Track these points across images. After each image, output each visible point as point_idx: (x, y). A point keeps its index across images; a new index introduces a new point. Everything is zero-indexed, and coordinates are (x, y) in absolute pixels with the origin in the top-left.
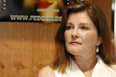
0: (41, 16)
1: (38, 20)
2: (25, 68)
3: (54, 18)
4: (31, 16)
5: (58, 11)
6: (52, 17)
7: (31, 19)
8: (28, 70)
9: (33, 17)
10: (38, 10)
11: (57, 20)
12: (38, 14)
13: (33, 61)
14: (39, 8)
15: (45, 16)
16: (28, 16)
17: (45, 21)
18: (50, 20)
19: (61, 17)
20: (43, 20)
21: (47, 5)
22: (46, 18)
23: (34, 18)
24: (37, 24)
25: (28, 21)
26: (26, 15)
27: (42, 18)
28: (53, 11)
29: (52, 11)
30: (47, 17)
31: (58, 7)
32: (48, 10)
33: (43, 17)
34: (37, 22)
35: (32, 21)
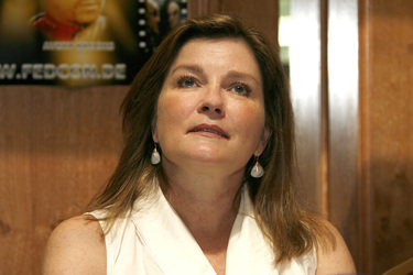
0: (57, 64)
1: (48, 76)
2: (11, 232)
3: (100, 71)
4: (26, 67)
5: (110, 46)
6: (93, 66)
7: (25, 76)
8: (19, 237)
9: (32, 69)
10: (47, 46)
11: (107, 76)
12: (46, 57)
13: (34, 207)
14: (49, 40)
15: (70, 64)
16: (14, 66)
17: (70, 80)
18: (85, 76)
19: (121, 67)
20: (63, 77)
21: (73, 28)
22: (72, 70)
23: (36, 70)
24: (46, 91)
25: (14, 82)
26: (10, 64)
27: (60, 70)
28: (96, 46)
29: (92, 48)
30: (76, 66)
32: (79, 46)
33: (63, 66)
34: (44, 82)
35: (30, 81)
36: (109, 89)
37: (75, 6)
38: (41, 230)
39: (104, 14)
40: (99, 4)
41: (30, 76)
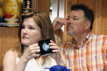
1: (5, 25)
3: (15, 25)
4: (1, 23)
5: (17, 20)
6: (14, 24)
10: (5, 19)
11: (16, 26)
12: (5, 22)
13: (2, 50)
17: (9, 26)
18: (12, 25)
19: (19, 24)
21: (10, 16)
24: (5, 28)
29: (14, 20)
30: (11, 23)
31: (17, 18)
32: (11, 20)
33: (8, 23)
34: (4, 26)
35: (2, 26)
36: (17, 28)
37: (11, 12)
38: (3, 54)
39: (16, 14)
40: (15, 12)
41: (2, 25)
